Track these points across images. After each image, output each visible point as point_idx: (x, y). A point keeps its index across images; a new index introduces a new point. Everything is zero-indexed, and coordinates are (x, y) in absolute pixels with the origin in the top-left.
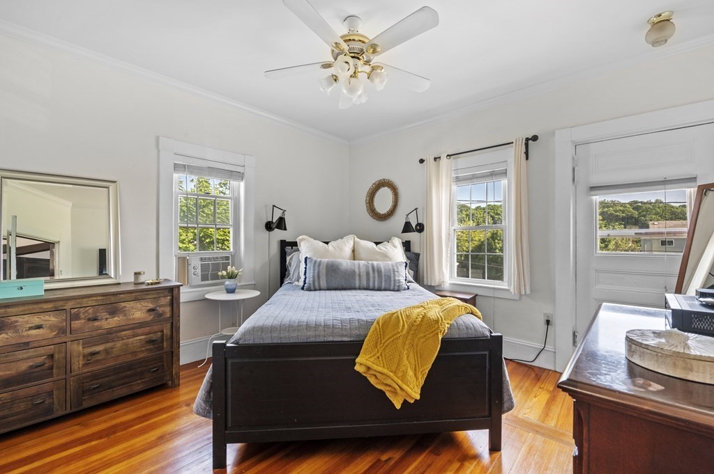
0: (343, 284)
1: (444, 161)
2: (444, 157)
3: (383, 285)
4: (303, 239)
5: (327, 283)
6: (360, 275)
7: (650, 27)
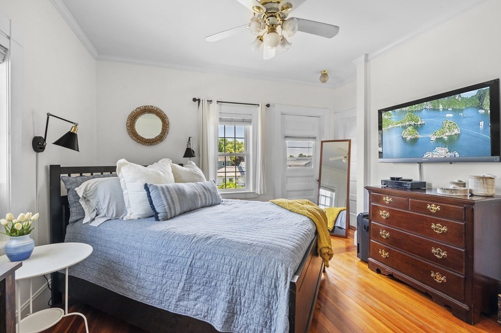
0: (190, 206)
1: (214, 105)
2: (214, 102)
3: (208, 203)
4: (123, 164)
5: (181, 208)
6: (200, 196)
7: (320, 75)
